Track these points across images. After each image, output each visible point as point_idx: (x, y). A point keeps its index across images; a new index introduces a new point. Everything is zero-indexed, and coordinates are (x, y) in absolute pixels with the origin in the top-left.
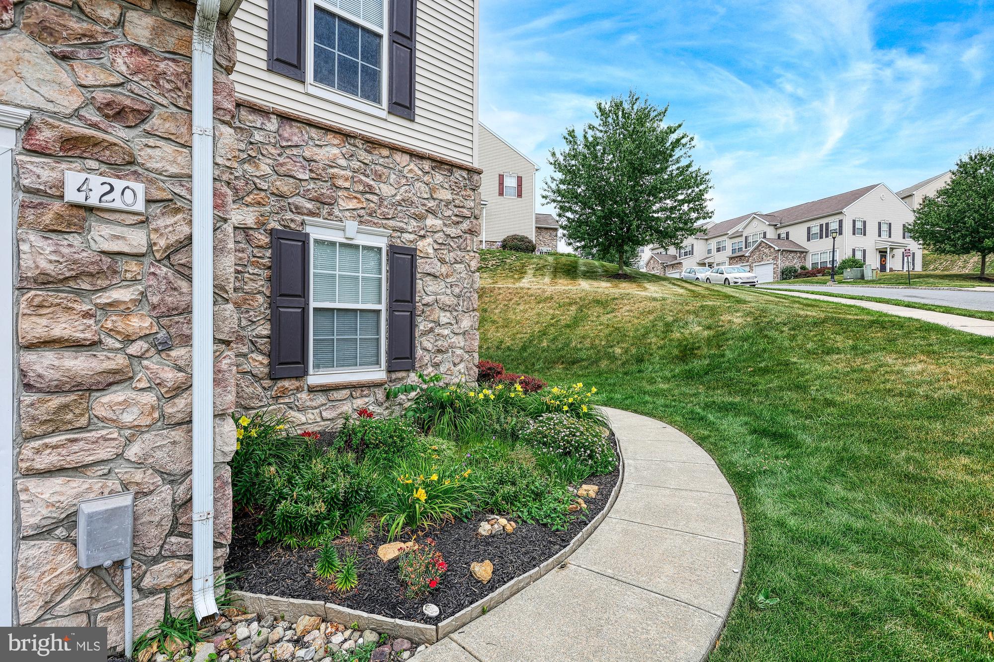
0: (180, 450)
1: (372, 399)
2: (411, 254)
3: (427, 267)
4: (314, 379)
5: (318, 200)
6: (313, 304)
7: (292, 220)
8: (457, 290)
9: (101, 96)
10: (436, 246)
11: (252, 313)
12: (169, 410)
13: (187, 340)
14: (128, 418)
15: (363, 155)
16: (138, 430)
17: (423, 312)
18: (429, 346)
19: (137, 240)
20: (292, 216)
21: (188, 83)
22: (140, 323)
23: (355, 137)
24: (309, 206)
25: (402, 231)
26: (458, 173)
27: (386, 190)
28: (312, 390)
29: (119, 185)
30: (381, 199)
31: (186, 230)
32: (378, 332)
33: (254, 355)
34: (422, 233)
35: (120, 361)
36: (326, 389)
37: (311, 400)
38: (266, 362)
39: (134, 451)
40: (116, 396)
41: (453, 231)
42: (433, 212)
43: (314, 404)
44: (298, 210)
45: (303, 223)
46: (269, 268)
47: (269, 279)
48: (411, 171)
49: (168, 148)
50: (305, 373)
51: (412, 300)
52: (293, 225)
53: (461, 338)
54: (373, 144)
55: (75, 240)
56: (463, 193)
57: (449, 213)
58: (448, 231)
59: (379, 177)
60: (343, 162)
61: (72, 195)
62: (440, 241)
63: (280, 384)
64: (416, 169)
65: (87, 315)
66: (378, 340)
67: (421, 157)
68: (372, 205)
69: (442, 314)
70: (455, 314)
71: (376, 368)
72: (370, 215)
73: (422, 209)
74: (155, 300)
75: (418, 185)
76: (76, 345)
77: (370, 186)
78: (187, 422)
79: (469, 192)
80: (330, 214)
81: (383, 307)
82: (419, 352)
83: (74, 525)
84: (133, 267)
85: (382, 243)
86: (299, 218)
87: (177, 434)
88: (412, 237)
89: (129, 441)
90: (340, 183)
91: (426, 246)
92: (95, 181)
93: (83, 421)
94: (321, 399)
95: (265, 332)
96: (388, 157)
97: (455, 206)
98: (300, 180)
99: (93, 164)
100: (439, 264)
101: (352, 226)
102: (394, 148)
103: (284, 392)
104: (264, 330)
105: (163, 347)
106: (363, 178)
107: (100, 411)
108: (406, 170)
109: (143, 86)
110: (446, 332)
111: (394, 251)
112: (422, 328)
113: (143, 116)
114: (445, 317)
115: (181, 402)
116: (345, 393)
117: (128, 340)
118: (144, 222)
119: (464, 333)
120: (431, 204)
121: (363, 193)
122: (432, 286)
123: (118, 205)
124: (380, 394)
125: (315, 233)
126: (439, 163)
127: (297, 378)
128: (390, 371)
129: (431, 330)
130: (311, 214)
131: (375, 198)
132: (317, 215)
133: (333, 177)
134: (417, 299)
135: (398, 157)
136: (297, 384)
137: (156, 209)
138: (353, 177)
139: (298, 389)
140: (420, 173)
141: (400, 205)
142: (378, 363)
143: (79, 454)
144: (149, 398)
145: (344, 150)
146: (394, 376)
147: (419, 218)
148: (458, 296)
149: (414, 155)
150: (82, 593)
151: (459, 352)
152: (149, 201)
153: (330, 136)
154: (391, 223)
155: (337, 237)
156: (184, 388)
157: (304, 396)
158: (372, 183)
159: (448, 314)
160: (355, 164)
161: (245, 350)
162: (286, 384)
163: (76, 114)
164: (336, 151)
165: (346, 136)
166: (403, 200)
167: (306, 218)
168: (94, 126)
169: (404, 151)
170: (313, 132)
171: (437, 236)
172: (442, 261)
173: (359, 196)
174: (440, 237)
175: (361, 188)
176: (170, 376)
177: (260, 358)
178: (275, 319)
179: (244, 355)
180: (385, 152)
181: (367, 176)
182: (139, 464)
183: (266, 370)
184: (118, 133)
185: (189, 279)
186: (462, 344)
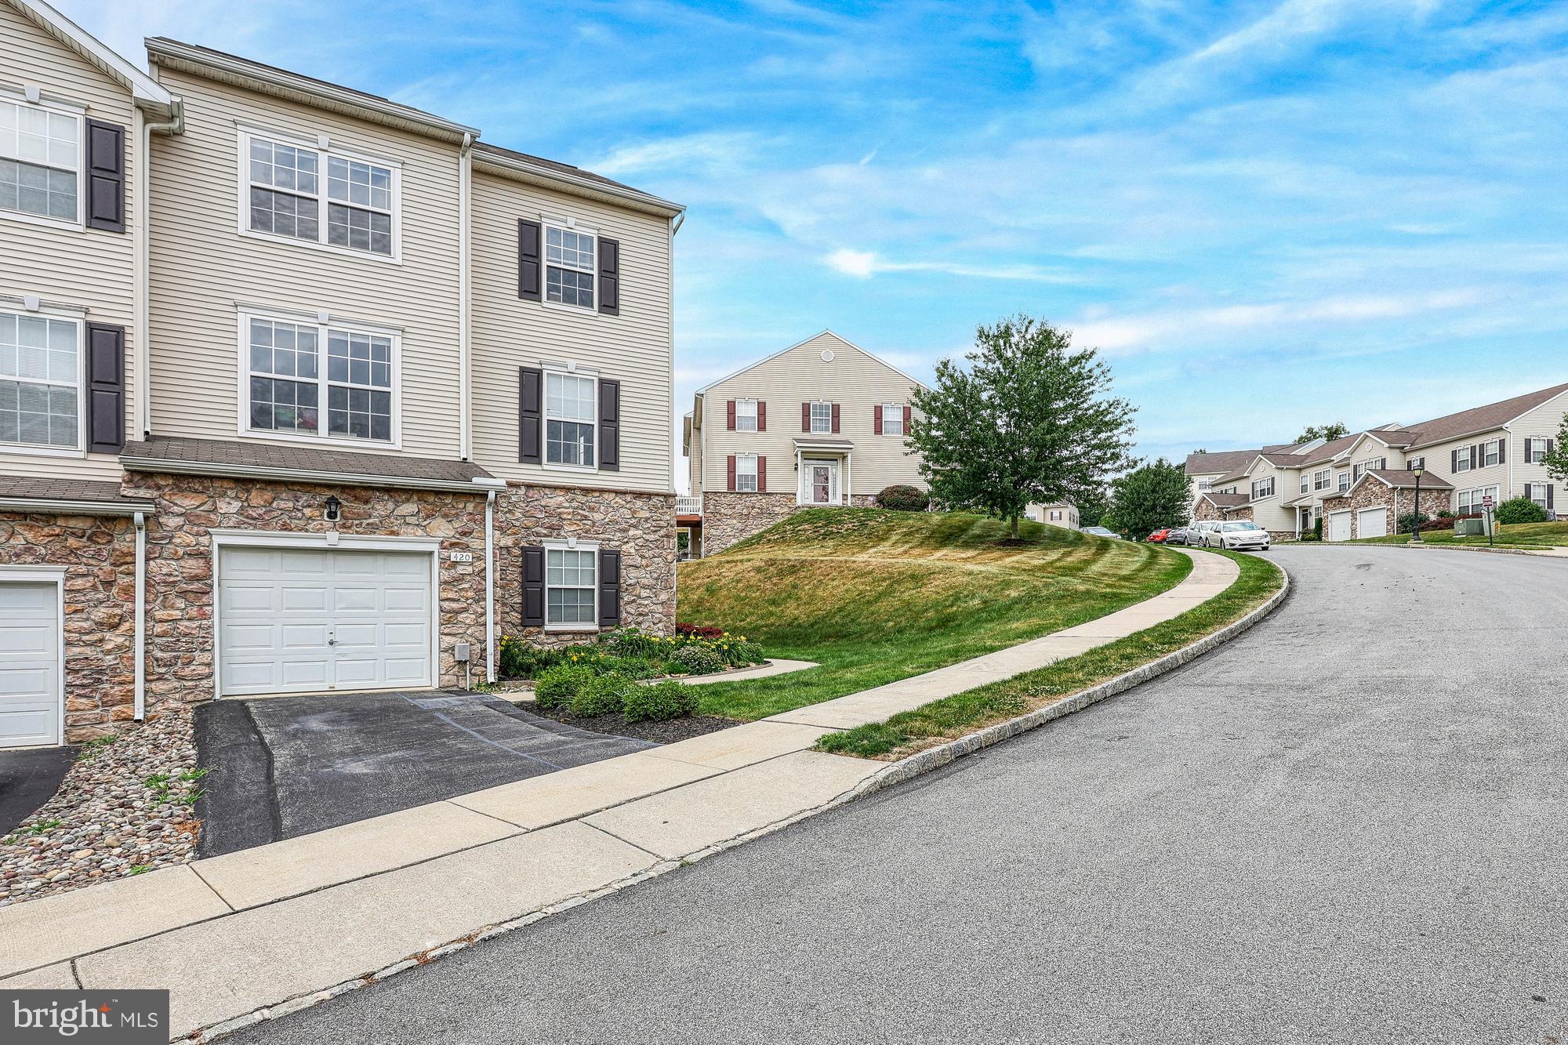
0: (483, 633)
1: (589, 642)
2: (617, 555)
3: (630, 561)
4: (548, 627)
5: (551, 528)
6: (547, 586)
7: (534, 541)
8: (655, 575)
9: (459, 530)
10: (637, 548)
11: (511, 591)
12: (479, 620)
13: (485, 599)
14: (467, 622)
15: (580, 498)
16: (470, 626)
17: (627, 589)
18: (633, 611)
19: (470, 569)
20: (534, 538)
21: (484, 521)
22: (470, 594)
23: (575, 489)
24: (545, 532)
25: (609, 540)
26: (655, 499)
27: (597, 516)
28: (547, 633)
29: (465, 554)
30: (594, 523)
31: (484, 565)
32: (594, 603)
33: (512, 613)
34: (625, 540)
35: (465, 605)
36: (556, 634)
37: (547, 639)
38: (519, 617)
39: (469, 632)
40: (464, 615)
41: (652, 537)
42: (635, 527)
43: (549, 641)
44: (538, 535)
45: (541, 541)
46: (521, 567)
47: (521, 573)
48: (616, 502)
49: (478, 541)
50: (543, 624)
51: (617, 582)
52: (535, 544)
53: (659, 606)
54: (586, 491)
55: (453, 571)
56: (661, 511)
57: (649, 525)
58: (647, 537)
59: (592, 509)
60: (567, 505)
61: (453, 559)
62: (641, 544)
63: (528, 629)
64: (620, 501)
65: (456, 592)
66: (593, 606)
67: (625, 493)
68: (587, 526)
69: (643, 591)
70: (654, 590)
71: (592, 623)
72: (586, 533)
73: (625, 526)
74: (475, 587)
75: (621, 510)
76: (453, 600)
77: (586, 516)
78: (485, 625)
79: (665, 510)
80: (558, 535)
81: (596, 587)
82: (624, 615)
83: (454, 650)
84: (469, 577)
85: (595, 549)
86: (538, 539)
87: (482, 628)
88: (617, 543)
89: (468, 628)
90: (565, 516)
91: (629, 548)
92: (459, 554)
93: (455, 622)
94: (554, 639)
95: (519, 601)
96: (598, 497)
97: (653, 520)
98: (539, 518)
99: (457, 549)
100: (640, 559)
101: (572, 541)
102: (602, 491)
103: (531, 633)
104: (518, 600)
105: (477, 601)
106: (580, 512)
107: (459, 619)
108: (612, 502)
109: (471, 525)
110: (646, 602)
111: (602, 552)
112: (626, 599)
113: (471, 533)
114: (644, 593)
115: (483, 618)
116: (571, 636)
117: (467, 599)
118: (472, 564)
119: (662, 603)
120: (633, 521)
121: (580, 520)
122: (633, 573)
123: (465, 560)
124: (594, 639)
125: (548, 547)
126: (639, 495)
127: (538, 626)
128: (601, 625)
129: (634, 601)
130: (546, 536)
131: (589, 522)
132: (551, 536)
133: (560, 513)
134: (622, 581)
135: (606, 496)
136: (538, 630)
137: (475, 560)
138: (573, 512)
139: (539, 633)
140: (624, 502)
141: (608, 524)
142: (593, 620)
143: (454, 630)
144: (473, 616)
145: (567, 497)
146: (604, 629)
147: (625, 531)
148: (657, 579)
149: (617, 492)
150: (456, 669)
151: (657, 615)
152: (473, 558)
153: (558, 492)
154: (602, 536)
155: (564, 547)
156: (483, 614)
157: (542, 636)
158: (587, 514)
159: (648, 591)
160: (575, 504)
161: (508, 610)
162: (532, 629)
163: (453, 536)
164: (562, 499)
165: (568, 489)
166: (610, 521)
167: (542, 539)
168: (458, 539)
169: (610, 491)
170: (547, 491)
171: (637, 541)
172: (643, 557)
173: (577, 522)
174: (640, 542)
175: (579, 518)
176: (480, 610)
177: (516, 615)
178: (525, 594)
179: (507, 613)
180: (597, 494)
181: (584, 510)
182: (471, 636)
183: (520, 621)
184: (465, 539)
185: (485, 580)
186: (661, 611)
